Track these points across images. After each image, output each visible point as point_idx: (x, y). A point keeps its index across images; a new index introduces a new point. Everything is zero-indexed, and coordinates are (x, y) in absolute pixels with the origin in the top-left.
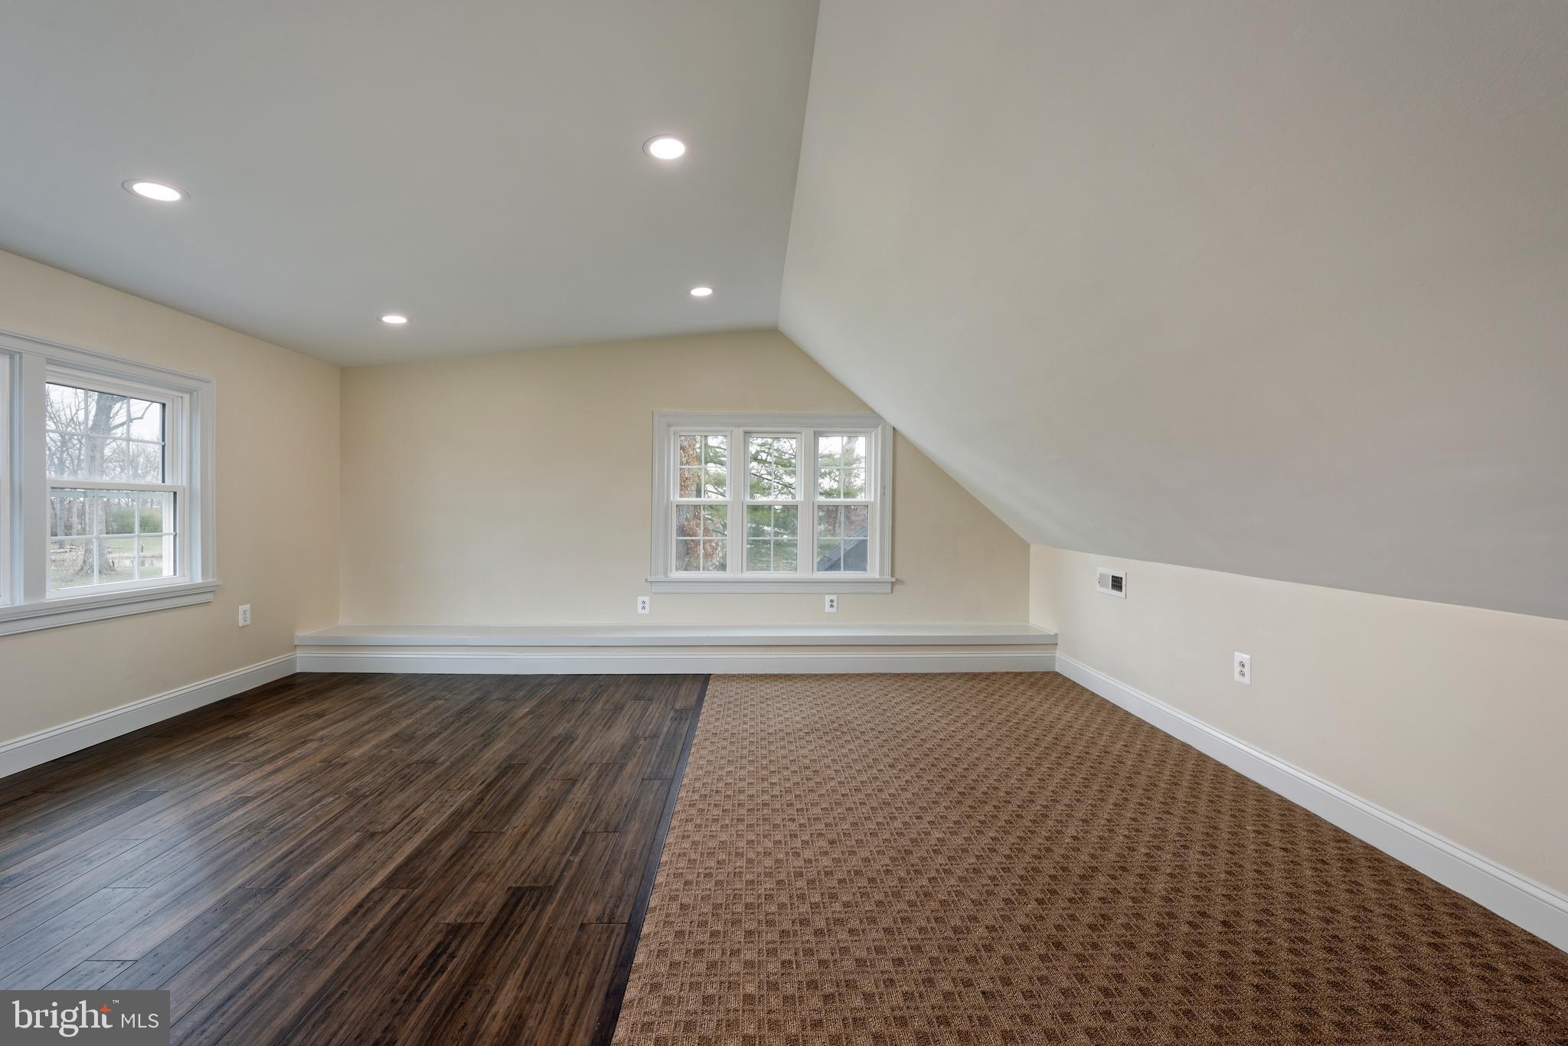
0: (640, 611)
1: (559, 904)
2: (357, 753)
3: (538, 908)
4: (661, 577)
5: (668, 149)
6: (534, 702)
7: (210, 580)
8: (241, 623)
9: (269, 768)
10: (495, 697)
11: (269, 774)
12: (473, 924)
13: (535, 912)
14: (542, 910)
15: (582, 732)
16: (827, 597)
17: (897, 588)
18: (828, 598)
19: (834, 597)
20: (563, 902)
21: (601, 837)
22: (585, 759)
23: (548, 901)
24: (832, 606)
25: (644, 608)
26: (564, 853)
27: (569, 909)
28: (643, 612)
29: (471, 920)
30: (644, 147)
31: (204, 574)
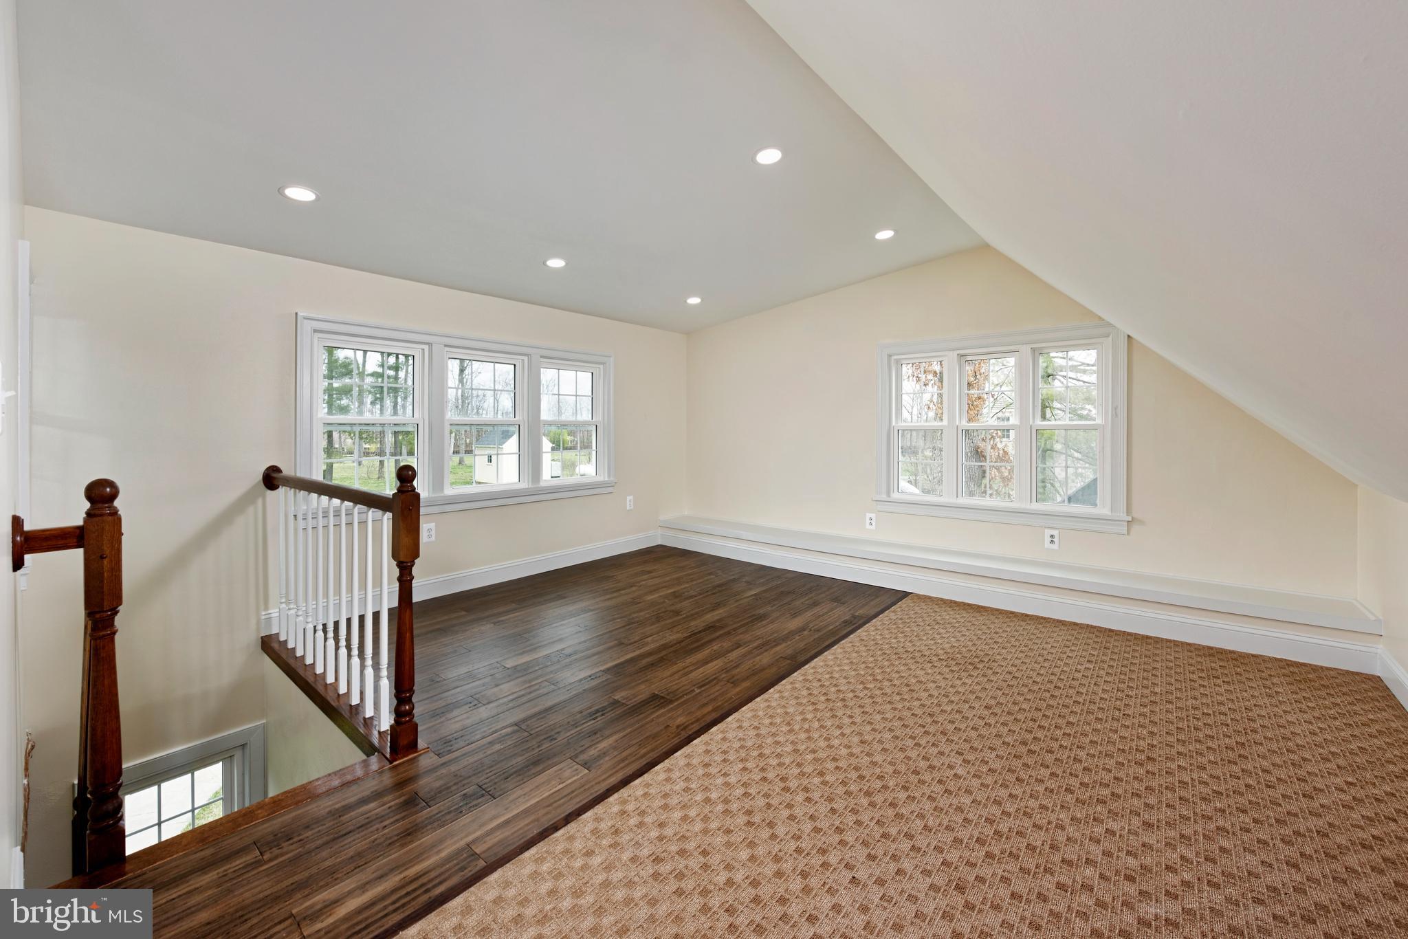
0: (868, 526)
1: (667, 711)
2: (649, 598)
3: (656, 708)
4: (884, 497)
5: (769, 156)
6: (764, 588)
7: (612, 479)
8: (628, 508)
9: (608, 596)
10: (744, 580)
11: (608, 599)
12: (623, 704)
13: (654, 710)
14: (657, 710)
15: (774, 615)
16: (1046, 530)
17: (1136, 528)
18: (1048, 532)
19: (1055, 533)
20: (672, 709)
21: (722, 683)
22: (758, 634)
23: (664, 707)
24: (1052, 542)
25: (871, 524)
26: (694, 686)
27: (670, 715)
28: (871, 527)
29: (624, 701)
30: (753, 159)
31: (609, 476)
